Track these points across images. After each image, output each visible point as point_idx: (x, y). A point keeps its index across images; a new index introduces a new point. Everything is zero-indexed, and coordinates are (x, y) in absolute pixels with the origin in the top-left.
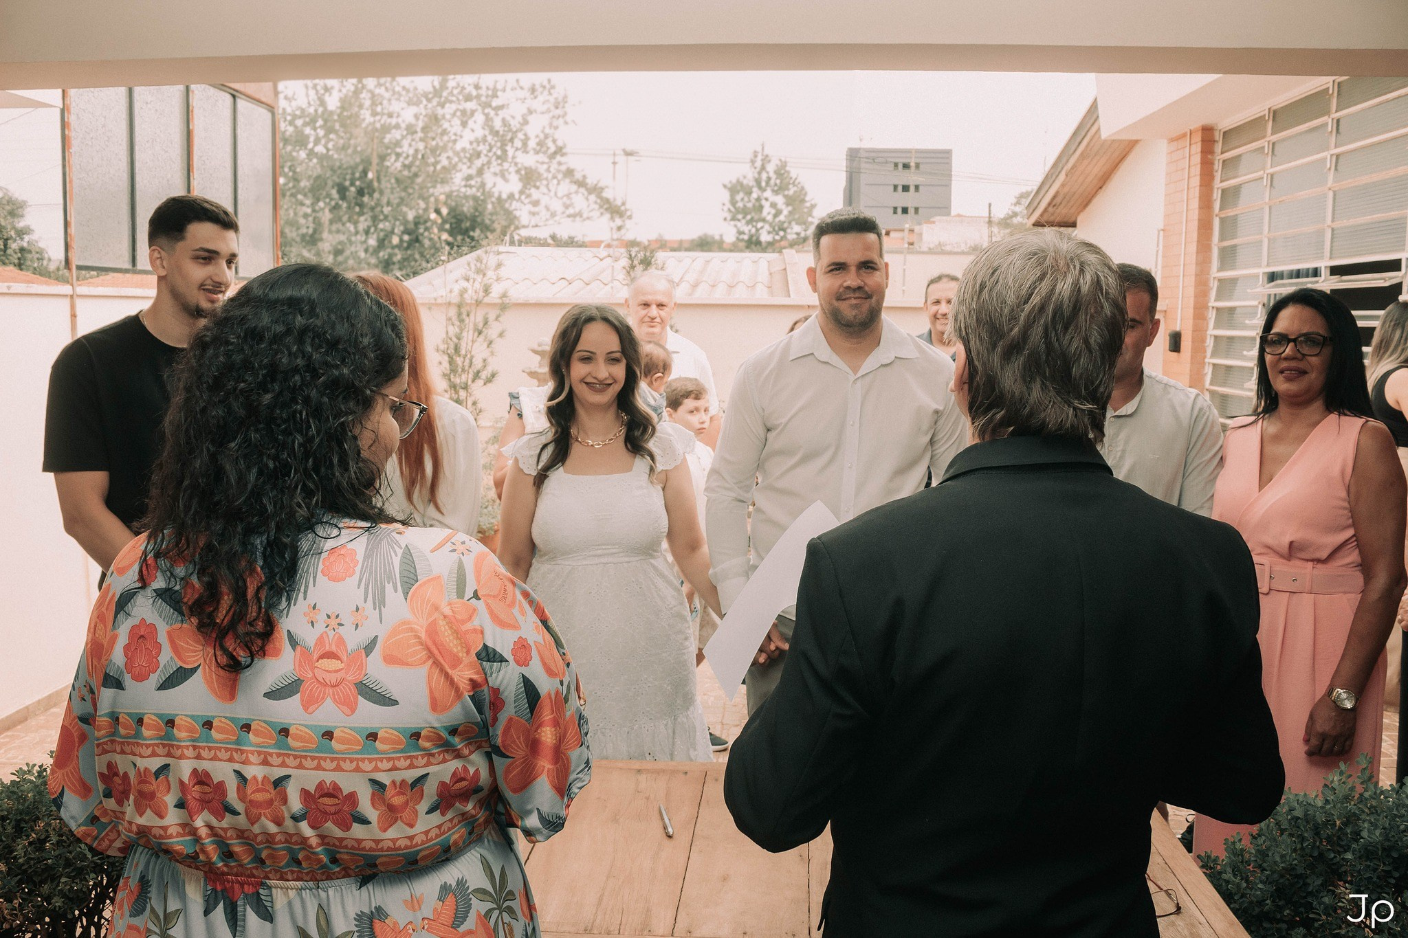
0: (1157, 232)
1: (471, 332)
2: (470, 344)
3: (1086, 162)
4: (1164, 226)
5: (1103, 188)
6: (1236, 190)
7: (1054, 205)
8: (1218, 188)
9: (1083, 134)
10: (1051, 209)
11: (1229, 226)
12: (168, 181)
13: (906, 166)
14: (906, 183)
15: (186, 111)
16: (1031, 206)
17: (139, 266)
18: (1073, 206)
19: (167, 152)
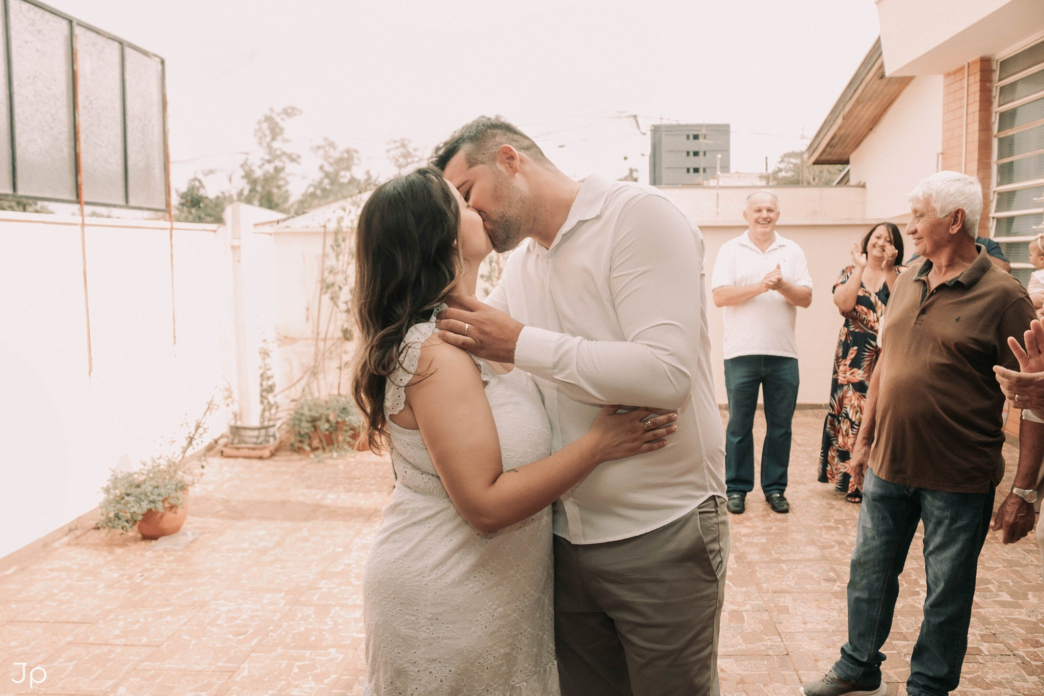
0: (936, 157)
1: (346, 256)
2: (345, 265)
3: (859, 108)
4: (943, 150)
5: (874, 130)
6: (1012, 113)
7: (832, 146)
8: (996, 112)
9: (859, 82)
10: (829, 150)
11: (1007, 146)
12: (52, 115)
13: (696, 137)
14: (696, 149)
15: (70, 52)
16: (812, 148)
17: (21, 192)
18: (847, 146)
19: (49, 89)
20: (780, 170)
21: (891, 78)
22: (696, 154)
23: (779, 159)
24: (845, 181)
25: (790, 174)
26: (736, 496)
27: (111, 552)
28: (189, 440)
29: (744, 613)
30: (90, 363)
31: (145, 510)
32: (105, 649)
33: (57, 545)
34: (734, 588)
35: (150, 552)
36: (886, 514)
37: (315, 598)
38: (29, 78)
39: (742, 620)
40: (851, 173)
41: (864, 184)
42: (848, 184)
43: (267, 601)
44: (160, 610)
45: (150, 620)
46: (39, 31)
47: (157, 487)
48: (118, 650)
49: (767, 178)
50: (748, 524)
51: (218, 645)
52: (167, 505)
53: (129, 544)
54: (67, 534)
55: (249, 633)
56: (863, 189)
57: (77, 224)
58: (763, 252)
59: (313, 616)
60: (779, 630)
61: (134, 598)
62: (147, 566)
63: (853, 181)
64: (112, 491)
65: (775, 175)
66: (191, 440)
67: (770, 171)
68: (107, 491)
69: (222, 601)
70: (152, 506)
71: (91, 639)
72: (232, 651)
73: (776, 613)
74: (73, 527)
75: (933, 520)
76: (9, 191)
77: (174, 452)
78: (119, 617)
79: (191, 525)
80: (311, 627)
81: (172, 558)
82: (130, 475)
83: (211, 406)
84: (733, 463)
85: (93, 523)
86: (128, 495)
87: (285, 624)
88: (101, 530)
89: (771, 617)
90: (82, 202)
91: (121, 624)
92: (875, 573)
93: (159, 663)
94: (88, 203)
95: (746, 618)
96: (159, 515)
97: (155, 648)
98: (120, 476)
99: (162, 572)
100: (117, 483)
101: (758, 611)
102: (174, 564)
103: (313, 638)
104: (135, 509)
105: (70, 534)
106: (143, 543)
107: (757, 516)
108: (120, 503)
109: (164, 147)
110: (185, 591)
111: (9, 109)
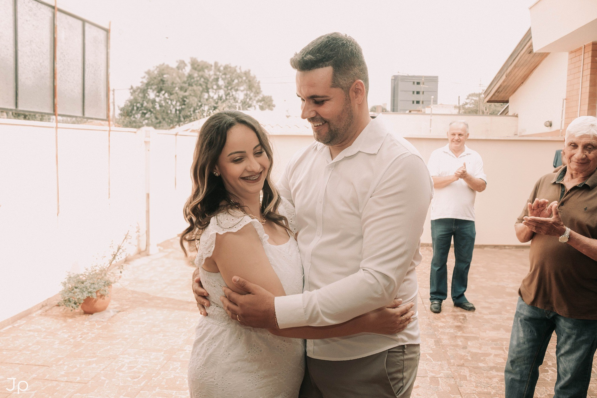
0: (562, 100)
3: (516, 70)
4: (566, 97)
5: (524, 83)
7: (499, 92)
9: (516, 55)
10: (496, 94)
12: (40, 64)
13: (418, 83)
14: (418, 90)
15: (53, 27)
16: (487, 92)
17: (20, 108)
18: (507, 92)
19: (40, 48)
20: (467, 104)
21: (536, 53)
22: (418, 93)
23: (467, 97)
24: (505, 112)
25: (472, 106)
26: (436, 302)
27: (65, 321)
28: (114, 256)
29: (439, 379)
30: (58, 209)
31: (85, 298)
32: (55, 383)
33: (34, 315)
34: (434, 362)
35: (88, 322)
36: (533, 329)
37: (181, 356)
38: (27, 41)
39: (438, 383)
40: (510, 108)
41: (517, 115)
42: (507, 114)
43: (153, 357)
44: (89, 360)
45: (83, 366)
46: (35, 14)
47: (93, 284)
48: (62, 385)
49: (459, 108)
50: (443, 320)
51: (121, 384)
52: (98, 294)
53: (76, 316)
54: (40, 309)
55: (140, 377)
56: (516, 118)
57: (53, 127)
58: (457, 157)
59: (180, 368)
60: (461, 392)
61: (75, 351)
62: (85, 331)
63: (510, 113)
64: (67, 284)
65: (464, 107)
66: (115, 256)
67: (461, 104)
68: (65, 284)
69: (127, 356)
70: (90, 295)
71: (47, 377)
72: (130, 389)
73: (459, 380)
74: (44, 304)
75: (565, 335)
76: (13, 107)
77: (104, 263)
78: (65, 363)
79: (113, 305)
80: (177, 375)
81: (100, 326)
82: (78, 276)
83: (127, 237)
84: (435, 282)
85: (56, 302)
86: (76, 288)
87: (162, 373)
88: (61, 307)
89: (456, 382)
90: (57, 115)
91: (66, 367)
92: (524, 364)
93: (85, 394)
94: (60, 115)
95: (440, 382)
96: (94, 300)
97: (84, 385)
98: (72, 276)
99: (93, 335)
100: (70, 280)
101: (448, 377)
102: (101, 331)
103: (178, 383)
104: (80, 296)
105: (42, 309)
106: (84, 316)
107: (448, 315)
108: (71, 292)
109: (107, 83)
110: (106, 348)
111: (15, 60)
